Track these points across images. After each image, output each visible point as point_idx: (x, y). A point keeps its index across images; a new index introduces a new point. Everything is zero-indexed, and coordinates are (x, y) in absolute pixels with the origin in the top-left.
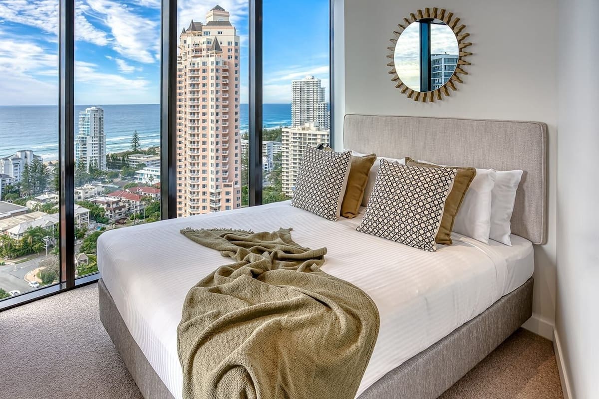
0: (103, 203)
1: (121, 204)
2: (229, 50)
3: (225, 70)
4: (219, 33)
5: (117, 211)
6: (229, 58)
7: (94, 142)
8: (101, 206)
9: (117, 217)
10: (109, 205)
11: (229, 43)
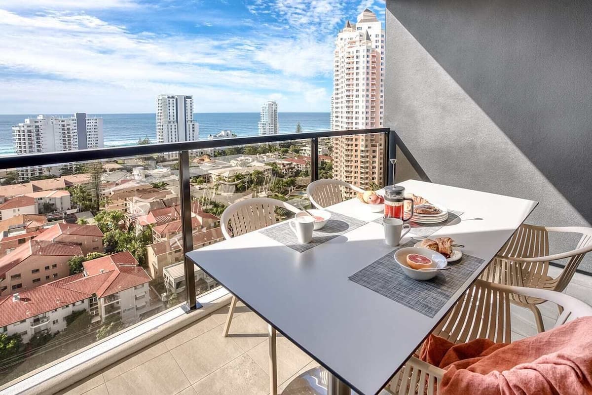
0: (280, 164)
1: (293, 166)
2: (376, 41)
3: (373, 56)
4: (369, 28)
5: (290, 170)
6: (376, 47)
7: (270, 128)
8: (279, 166)
9: (290, 174)
10: (284, 166)
11: (377, 36)
